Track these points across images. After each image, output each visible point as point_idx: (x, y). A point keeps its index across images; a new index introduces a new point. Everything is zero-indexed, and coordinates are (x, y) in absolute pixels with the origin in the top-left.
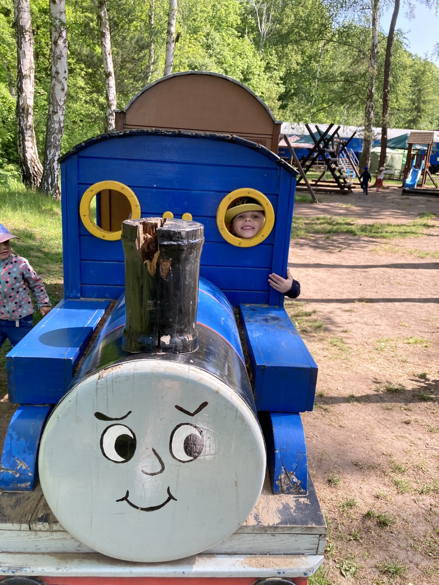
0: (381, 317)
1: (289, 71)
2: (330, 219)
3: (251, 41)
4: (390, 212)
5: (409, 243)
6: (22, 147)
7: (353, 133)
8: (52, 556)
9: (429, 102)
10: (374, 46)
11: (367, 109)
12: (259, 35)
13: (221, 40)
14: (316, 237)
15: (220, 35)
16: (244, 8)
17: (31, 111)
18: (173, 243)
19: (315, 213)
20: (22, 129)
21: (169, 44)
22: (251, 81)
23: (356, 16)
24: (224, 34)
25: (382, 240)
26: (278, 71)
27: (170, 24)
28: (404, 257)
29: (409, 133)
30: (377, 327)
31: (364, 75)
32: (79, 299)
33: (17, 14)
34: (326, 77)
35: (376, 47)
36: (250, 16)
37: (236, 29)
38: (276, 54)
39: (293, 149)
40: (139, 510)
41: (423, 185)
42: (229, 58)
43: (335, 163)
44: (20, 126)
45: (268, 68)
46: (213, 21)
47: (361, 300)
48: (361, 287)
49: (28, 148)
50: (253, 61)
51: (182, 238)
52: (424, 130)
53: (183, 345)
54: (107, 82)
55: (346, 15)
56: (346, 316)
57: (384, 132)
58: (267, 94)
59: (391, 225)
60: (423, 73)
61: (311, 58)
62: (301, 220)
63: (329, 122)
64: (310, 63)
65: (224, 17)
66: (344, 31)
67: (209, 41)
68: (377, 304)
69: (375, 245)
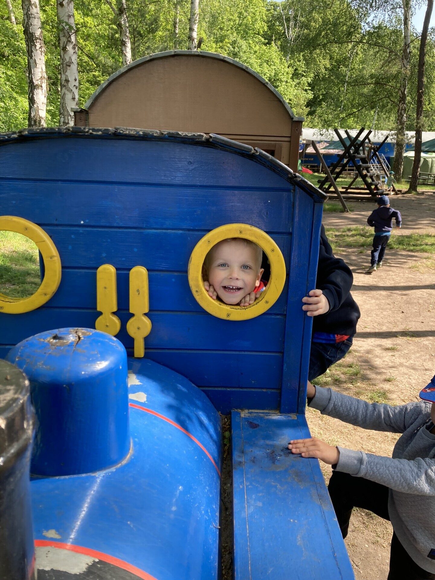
1: (317, 77)
2: (363, 230)
3: (278, 48)
4: (427, 220)
7: (385, 137)
10: (407, 46)
11: (400, 111)
12: (286, 41)
13: (247, 48)
14: (348, 252)
15: (247, 43)
16: (271, 15)
17: (43, 122)
19: (346, 223)
22: (279, 88)
23: (387, 16)
24: (251, 42)
25: (422, 254)
26: (306, 77)
27: (191, 29)
31: (396, 77)
33: (26, 21)
34: (356, 81)
35: (408, 47)
36: (277, 22)
37: (263, 36)
38: (304, 60)
39: (322, 156)
43: (367, 169)
45: (296, 75)
46: (240, 29)
47: (404, 334)
48: (403, 315)
50: (280, 68)
55: (376, 15)
56: (387, 357)
57: (418, 136)
58: (295, 101)
59: (430, 236)
61: (340, 63)
62: (331, 232)
63: (359, 128)
64: (339, 68)
65: (251, 24)
66: (374, 32)
67: (235, 50)
68: (425, 338)
69: (415, 260)
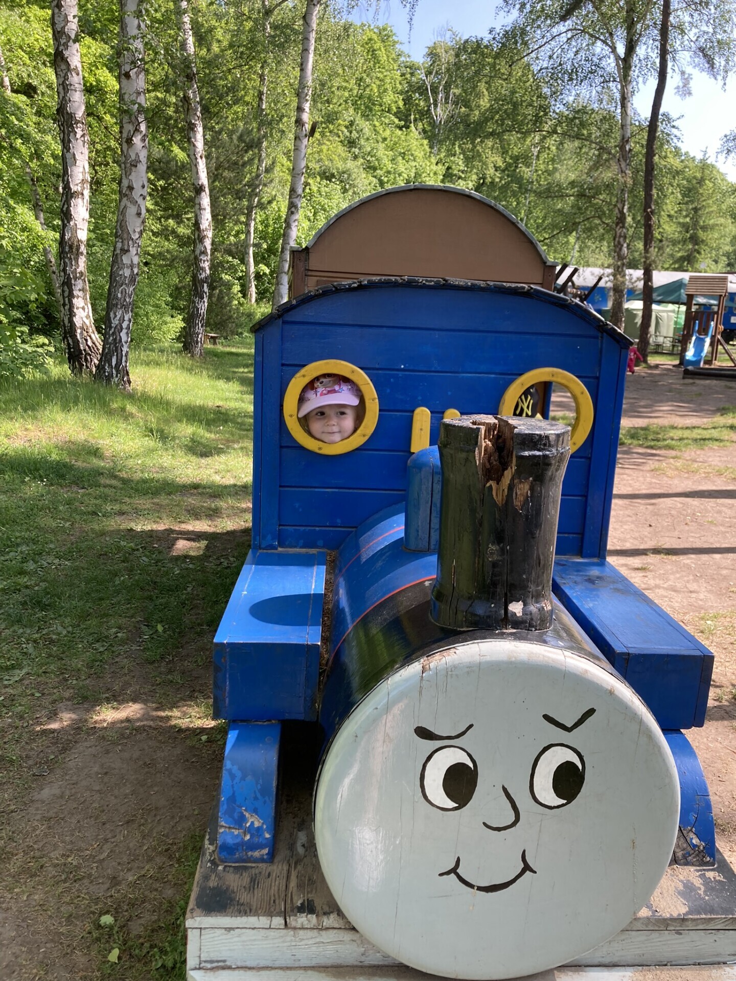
0: (696, 578)
1: (482, 181)
3: (420, 133)
4: (669, 406)
5: (713, 457)
6: (67, 307)
7: (597, 278)
8: (320, 972)
9: (712, 228)
10: (625, 141)
11: (617, 239)
12: (433, 124)
13: (372, 133)
15: (371, 125)
16: (407, 82)
17: (83, 249)
18: (537, 453)
20: (68, 278)
21: (300, 139)
23: (594, 93)
24: (377, 124)
25: (668, 452)
26: (465, 181)
27: (300, 109)
28: (709, 480)
29: (688, 279)
30: (694, 595)
31: (608, 187)
32: (276, 549)
33: (62, 94)
34: (548, 190)
35: (628, 142)
36: (417, 94)
37: (395, 114)
38: (461, 153)
40: (475, 891)
41: (714, 362)
42: (385, 161)
44: (65, 273)
45: (448, 177)
46: (359, 102)
47: (657, 551)
48: (651, 529)
49: (77, 308)
50: (424, 166)
51: (550, 446)
52: (705, 272)
53: (541, 618)
54: (197, 201)
55: (578, 92)
57: (648, 277)
59: (676, 428)
60: (701, 182)
61: (518, 160)
64: (516, 167)
65: (377, 97)
66: (575, 118)
67: (352, 135)
68: (685, 557)
69: (658, 460)
